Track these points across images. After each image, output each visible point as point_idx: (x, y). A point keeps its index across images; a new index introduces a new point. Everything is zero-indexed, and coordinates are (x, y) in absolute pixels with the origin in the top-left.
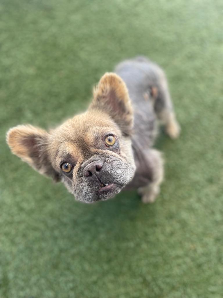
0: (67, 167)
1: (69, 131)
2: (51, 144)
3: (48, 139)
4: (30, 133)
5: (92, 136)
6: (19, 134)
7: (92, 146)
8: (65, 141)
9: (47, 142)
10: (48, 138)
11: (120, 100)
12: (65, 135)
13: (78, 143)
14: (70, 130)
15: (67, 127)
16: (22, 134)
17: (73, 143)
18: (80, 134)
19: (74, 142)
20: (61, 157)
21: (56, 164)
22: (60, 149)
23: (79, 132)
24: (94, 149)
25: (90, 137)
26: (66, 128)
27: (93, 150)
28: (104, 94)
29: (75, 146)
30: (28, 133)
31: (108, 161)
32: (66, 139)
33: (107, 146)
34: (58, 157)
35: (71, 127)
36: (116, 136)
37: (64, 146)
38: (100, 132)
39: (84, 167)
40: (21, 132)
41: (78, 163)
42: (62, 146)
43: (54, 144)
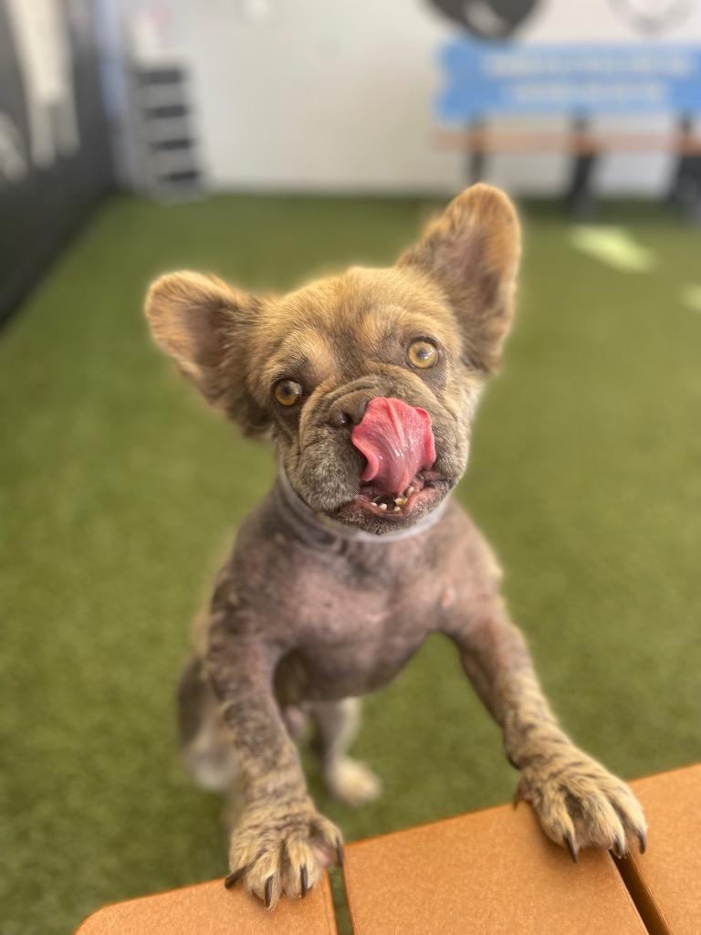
0: (287, 392)
1: (323, 301)
2: (265, 323)
3: (263, 311)
4: (211, 293)
5: (376, 325)
6: (182, 291)
7: (370, 356)
8: (305, 323)
9: (255, 318)
10: (260, 308)
11: (491, 269)
12: (311, 310)
13: (338, 340)
14: (326, 297)
15: (321, 288)
16: (192, 294)
17: (325, 336)
18: (350, 316)
19: (329, 334)
20: (282, 361)
21: (262, 378)
22: (288, 340)
23: (347, 311)
24: (374, 363)
25: (373, 327)
26: (317, 291)
27: (371, 364)
28: (453, 238)
29: (328, 344)
30: (206, 292)
31: (404, 395)
32: (309, 319)
33: (410, 366)
34: (272, 360)
35: (331, 291)
36: (443, 349)
37: (300, 337)
38: (402, 323)
39: (335, 399)
40: (188, 287)
41: (318, 389)
42: (296, 334)
43: (274, 325)
